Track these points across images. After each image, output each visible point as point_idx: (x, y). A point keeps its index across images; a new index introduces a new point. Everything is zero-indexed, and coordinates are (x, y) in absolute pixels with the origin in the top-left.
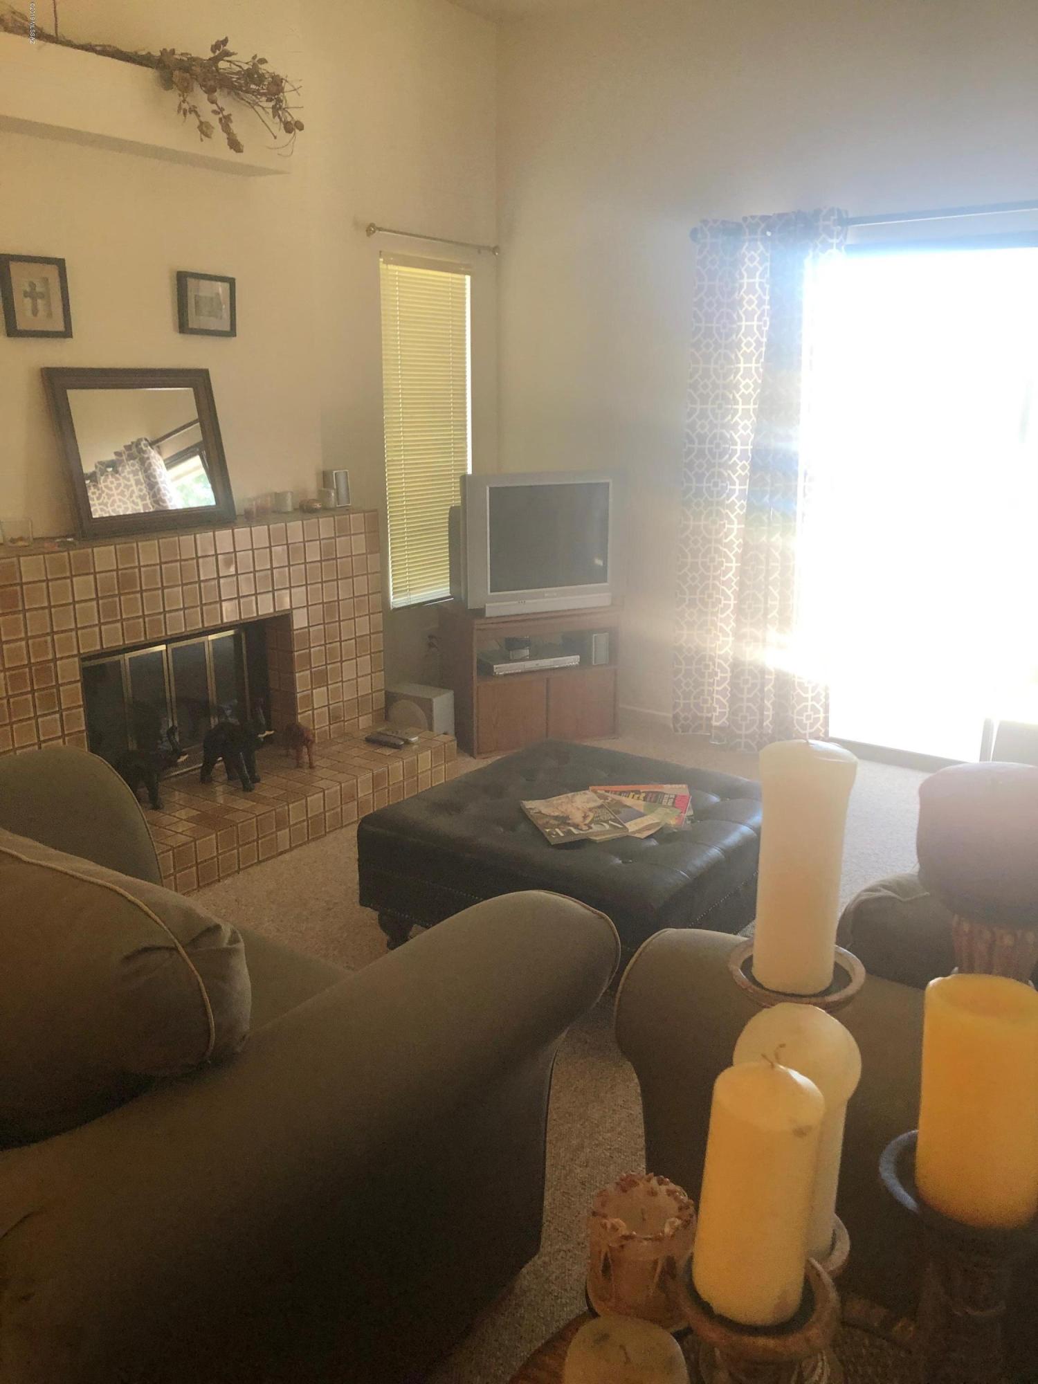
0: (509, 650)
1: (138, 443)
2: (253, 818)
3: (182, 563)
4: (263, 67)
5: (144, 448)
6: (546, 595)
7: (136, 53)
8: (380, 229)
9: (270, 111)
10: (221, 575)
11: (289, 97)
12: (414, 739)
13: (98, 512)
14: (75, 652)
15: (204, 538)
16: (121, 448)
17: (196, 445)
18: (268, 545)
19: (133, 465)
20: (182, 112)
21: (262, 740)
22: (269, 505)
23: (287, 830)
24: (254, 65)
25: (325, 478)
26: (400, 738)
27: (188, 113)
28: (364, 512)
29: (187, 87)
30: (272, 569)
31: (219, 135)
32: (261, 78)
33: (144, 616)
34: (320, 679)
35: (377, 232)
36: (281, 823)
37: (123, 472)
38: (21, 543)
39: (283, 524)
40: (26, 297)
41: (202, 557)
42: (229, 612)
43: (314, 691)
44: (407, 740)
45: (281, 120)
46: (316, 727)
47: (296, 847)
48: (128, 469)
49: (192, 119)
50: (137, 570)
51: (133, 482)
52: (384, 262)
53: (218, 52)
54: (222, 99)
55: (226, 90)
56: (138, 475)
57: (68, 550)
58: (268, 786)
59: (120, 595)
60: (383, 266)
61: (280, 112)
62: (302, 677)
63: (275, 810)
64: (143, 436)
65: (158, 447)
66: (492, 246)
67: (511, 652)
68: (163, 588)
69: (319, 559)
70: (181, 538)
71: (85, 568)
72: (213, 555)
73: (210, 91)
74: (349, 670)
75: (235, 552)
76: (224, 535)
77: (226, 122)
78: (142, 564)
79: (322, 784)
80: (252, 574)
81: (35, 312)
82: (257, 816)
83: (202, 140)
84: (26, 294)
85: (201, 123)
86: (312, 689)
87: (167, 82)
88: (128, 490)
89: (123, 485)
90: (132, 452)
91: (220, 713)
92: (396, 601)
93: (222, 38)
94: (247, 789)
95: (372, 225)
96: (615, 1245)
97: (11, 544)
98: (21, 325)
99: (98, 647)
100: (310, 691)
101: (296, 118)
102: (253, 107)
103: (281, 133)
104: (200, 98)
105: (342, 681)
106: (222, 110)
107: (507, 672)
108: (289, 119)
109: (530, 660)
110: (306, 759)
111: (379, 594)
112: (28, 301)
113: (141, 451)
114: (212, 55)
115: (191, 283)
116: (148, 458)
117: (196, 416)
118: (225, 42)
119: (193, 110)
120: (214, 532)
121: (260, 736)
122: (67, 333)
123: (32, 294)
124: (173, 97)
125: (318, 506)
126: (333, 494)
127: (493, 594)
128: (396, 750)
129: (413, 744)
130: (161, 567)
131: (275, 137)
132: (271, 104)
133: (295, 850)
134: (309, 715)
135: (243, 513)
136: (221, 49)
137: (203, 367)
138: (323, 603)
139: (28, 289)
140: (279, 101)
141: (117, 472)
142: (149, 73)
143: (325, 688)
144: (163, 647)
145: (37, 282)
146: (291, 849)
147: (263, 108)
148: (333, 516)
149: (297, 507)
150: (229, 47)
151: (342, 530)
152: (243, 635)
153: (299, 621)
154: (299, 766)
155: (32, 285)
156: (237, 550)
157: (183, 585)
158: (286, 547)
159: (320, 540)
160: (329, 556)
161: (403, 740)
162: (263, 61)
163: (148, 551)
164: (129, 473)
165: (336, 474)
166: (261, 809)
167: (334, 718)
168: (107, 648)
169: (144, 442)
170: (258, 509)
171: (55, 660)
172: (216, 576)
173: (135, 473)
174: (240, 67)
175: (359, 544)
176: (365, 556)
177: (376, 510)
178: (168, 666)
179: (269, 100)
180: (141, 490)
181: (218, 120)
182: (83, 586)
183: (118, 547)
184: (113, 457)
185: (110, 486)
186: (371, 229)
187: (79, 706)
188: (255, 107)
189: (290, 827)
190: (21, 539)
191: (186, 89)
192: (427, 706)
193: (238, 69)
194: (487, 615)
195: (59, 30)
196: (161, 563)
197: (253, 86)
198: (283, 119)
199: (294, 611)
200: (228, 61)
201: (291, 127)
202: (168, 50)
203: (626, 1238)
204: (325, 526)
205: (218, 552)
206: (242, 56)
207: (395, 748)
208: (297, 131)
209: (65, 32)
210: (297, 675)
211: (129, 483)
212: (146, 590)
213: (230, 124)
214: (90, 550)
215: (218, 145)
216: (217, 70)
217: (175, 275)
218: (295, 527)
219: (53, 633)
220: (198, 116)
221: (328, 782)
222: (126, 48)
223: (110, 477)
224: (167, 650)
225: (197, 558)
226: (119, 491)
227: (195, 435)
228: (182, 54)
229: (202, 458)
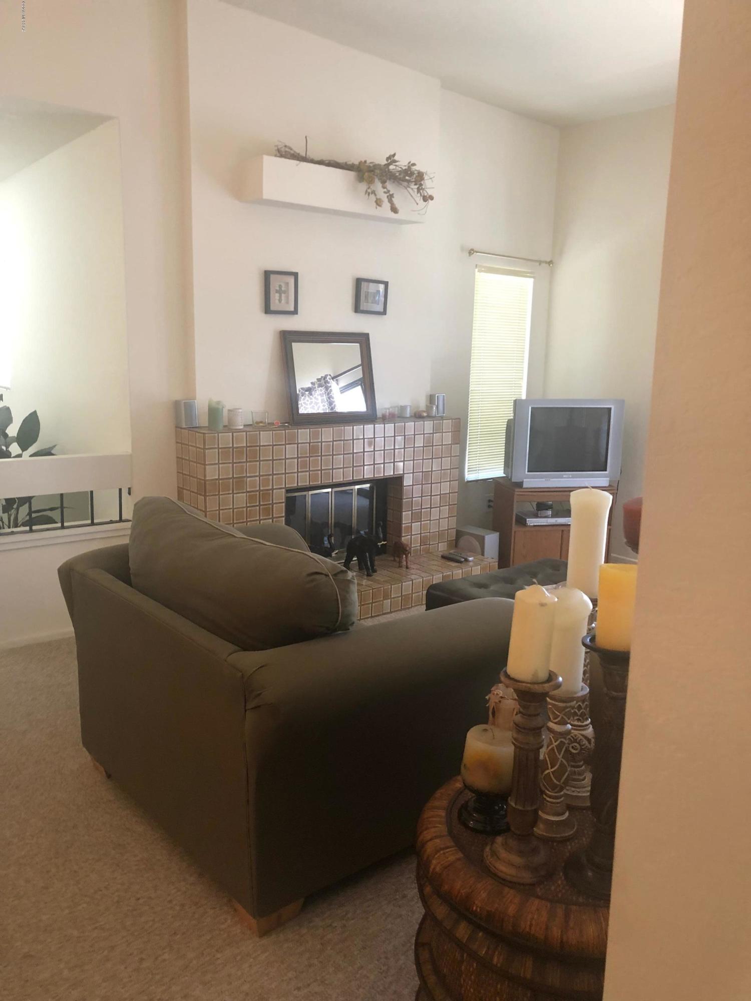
0: (538, 511)
1: (325, 378)
2: (370, 590)
3: (345, 442)
4: (414, 168)
5: (329, 381)
6: (564, 476)
7: (346, 163)
8: (477, 252)
9: (416, 190)
10: (365, 450)
11: (427, 183)
12: (471, 559)
13: (302, 411)
14: (284, 486)
15: (358, 428)
16: (315, 380)
17: (359, 380)
18: (393, 435)
19: (321, 390)
20: (367, 194)
21: (380, 546)
22: (396, 413)
23: (389, 600)
24: (409, 167)
25: (431, 399)
26: (462, 557)
27: (370, 194)
28: (452, 419)
29: (371, 181)
30: (394, 449)
31: (386, 205)
32: (412, 174)
33: (321, 470)
34: (417, 517)
35: (475, 253)
36: (386, 596)
37: (315, 394)
38: (261, 424)
39: (404, 424)
40: (276, 292)
41: (356, 439)
42: (368, 473)
43: (413, 524)
44: (467, 559)
45: (421, 195)
46: (412, 546)
47: (395, 611)
48: (318, 392)
49: (373, 197)
50: (320, 444)
51: (320, 401)
52: (478, 271)
53: (389, 161)
54: (390, 186)
55: (392, 180)
56: (323, 396)
57: (285, 430)
58: (381, 575)
59: (310, 457)
60: (477, 274)
61: (421, 191)
62: (406, 516)
63: (383, 587)
64: (328, 373)
65: (337, 380)
66: (548, 260)
67: (539, 512)
68: (333, 455)
69: (422, 445)
70: (346, 428)
71: (292, 440)
72: (362, 439)
73: (383, 182)
74: (435, 514)
75: (374, 438)
76: (369, 427)
77: (390, 197)
78: (323, 441)
79: (413, 577)
80: (383, 451)
81: (280, 301)
82: (373, 589)
83: (376, 208)
84: (277, 291)
85: (377, 199)
86: (412, 522)
87: (361, 179)
88: (316, 405)
89: (314, 402)
90: (321, 382)
91: (358, 532)
92: (470, 476)
93: (392, 154)
94: (369, 575)
95: (472, 250)
96: (497, 701)
97: (256, 425)
98: (273, 308)
99: (296, 485)
100: (410, 524)
101: (430, 194)
102: (406, 189)
103: (421, 202)
104: (378, 186)
105: (430, 520)
106: (389, 191)
107: (535, 524)
108: (426, 194)
109: (552, 517)
110: (404, 563)
111: (457, 469)
112: (277, 295)
113: (326, 382)
114: (386, 162)
115: (364, 285)
116: (330, 387)
117: (360, 363)
118: (394, 155)
119: (374, 192)
120: (364, 426)
121: (379, 544)
122: (295, 312)
123: (280, 292)
124: (363, 186)
125: (425, 414)
126: (434, 408)
127: (529, 473)
128: (459, 564)
129: (470, 561)
130: (333, 443)
131: (417, 204)
132: (416, 187)
133: (393, 613)
134: (408, 538)
135: (381, 416)
136: (391, 159)
137: (366, 332)
138: (422, 472)
139: (278, 288)
140: (421, 185)
141: (311, 395)
142: (352, 175)
143: (420, 523)
144: (329, 490)
145: (283, 285)
146: (391, 612)
147: (412, 189)
148: (433, 421)
149: (413, 415)
150: (396, 158)
151: (437, 430)
152: (375, 488)
153: (408, 481)
154: (400, 567)
155: (280, 286)
156: (376, 437)
157: (344, 454)
158: (403, 437)
159: (424, 434)
160: (429, 444)
161: (464, 558)
162: (414, 165)
163: (327, 434)
164: (318, 395)
165: (437, 396)
166: (376, 586)
167: (423, 541)
168: (301, 486)
169: (329, 377)
170: (390, 414)
171: (273, 489)
172: (362, 451)
173: (321, 395)
174: (401, 168)
175: (448, 438)
176: (450, 446)
177: (459, 419)
178: (332, 501)
179: (415, 185)
180: (324, 406)
181: (386, 197)
182: (291, 451)
183: (311, 430)
184: (310, 385)
185: (307, 402)
186: (471, 252)
187: (282, 517)
188: (408, 189)
189: (391, 598)
190: (261, 422)
191: (371, 182)
192: (481, 540)
193: (400, 169)
194: (525, 486)
195: (308, 153)
196: (333, 441)
197: (407, 178)
198: (422, 194)
199: (405, 475)
200: (395, 165)
201: (426, 199)
202: (363, 161)
203: (502, 697)
204: (428, 425)
205: (365, 437)
206: (403, 162)
207: (458, 563)
208: (430, 201)
209: (311, 155)
210: (404, 513)
211: (317, 401)
212: (324, 456)
213: (393, 199)
214: (296, 431)
215: (385, 210)
216: (389, 170)
217: (355, 280)
218: (410, 425)
219: (273, 474)
220: (375, 195)
221: (415, 576)
222: (341, 160)
223: (307, 397)
224: (332, 492)
225: (353, 440)
226: (311, 406)
227: (358, 374)
228: (371, 163)
229: (362, 388)
